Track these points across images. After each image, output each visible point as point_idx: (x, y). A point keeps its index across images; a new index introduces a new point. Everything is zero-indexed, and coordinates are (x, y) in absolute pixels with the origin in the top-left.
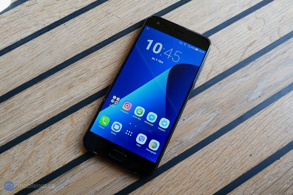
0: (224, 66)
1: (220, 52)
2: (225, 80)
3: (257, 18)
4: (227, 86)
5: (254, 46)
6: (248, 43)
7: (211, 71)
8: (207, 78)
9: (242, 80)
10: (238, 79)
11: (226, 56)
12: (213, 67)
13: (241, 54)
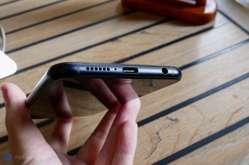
0: (209, 131)
1: (204, 117)
2: (210, 145)
3: (242, 88)
4: (213, 151)
5: (241, 112)
6: (234, 110)
7: (195, 135)
8: (190, 141)
9: (229, 145)
10: (226, 144)
11: (211, 121)
12: (197, 131)
13: (228, 120)
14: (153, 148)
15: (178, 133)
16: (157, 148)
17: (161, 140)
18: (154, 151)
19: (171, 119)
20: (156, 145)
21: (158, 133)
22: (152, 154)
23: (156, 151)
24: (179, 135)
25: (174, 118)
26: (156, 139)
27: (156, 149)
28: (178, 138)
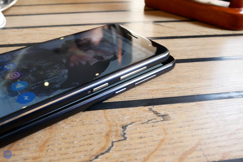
14: (103, 148)
15: (161, 137)
16: (111, 151)
17: (125, 139)
18: (103, 154)
19: (156, 113)
20: (112, 146)
21: (124, 127)
22: (97, 157)
23: (106, 155)
24: (162, 141)
25: (162, 113)
26: (116, 135)
27: (108, 151)
28: (159, 145)
